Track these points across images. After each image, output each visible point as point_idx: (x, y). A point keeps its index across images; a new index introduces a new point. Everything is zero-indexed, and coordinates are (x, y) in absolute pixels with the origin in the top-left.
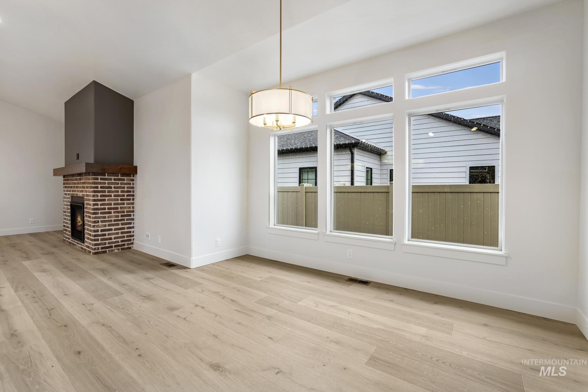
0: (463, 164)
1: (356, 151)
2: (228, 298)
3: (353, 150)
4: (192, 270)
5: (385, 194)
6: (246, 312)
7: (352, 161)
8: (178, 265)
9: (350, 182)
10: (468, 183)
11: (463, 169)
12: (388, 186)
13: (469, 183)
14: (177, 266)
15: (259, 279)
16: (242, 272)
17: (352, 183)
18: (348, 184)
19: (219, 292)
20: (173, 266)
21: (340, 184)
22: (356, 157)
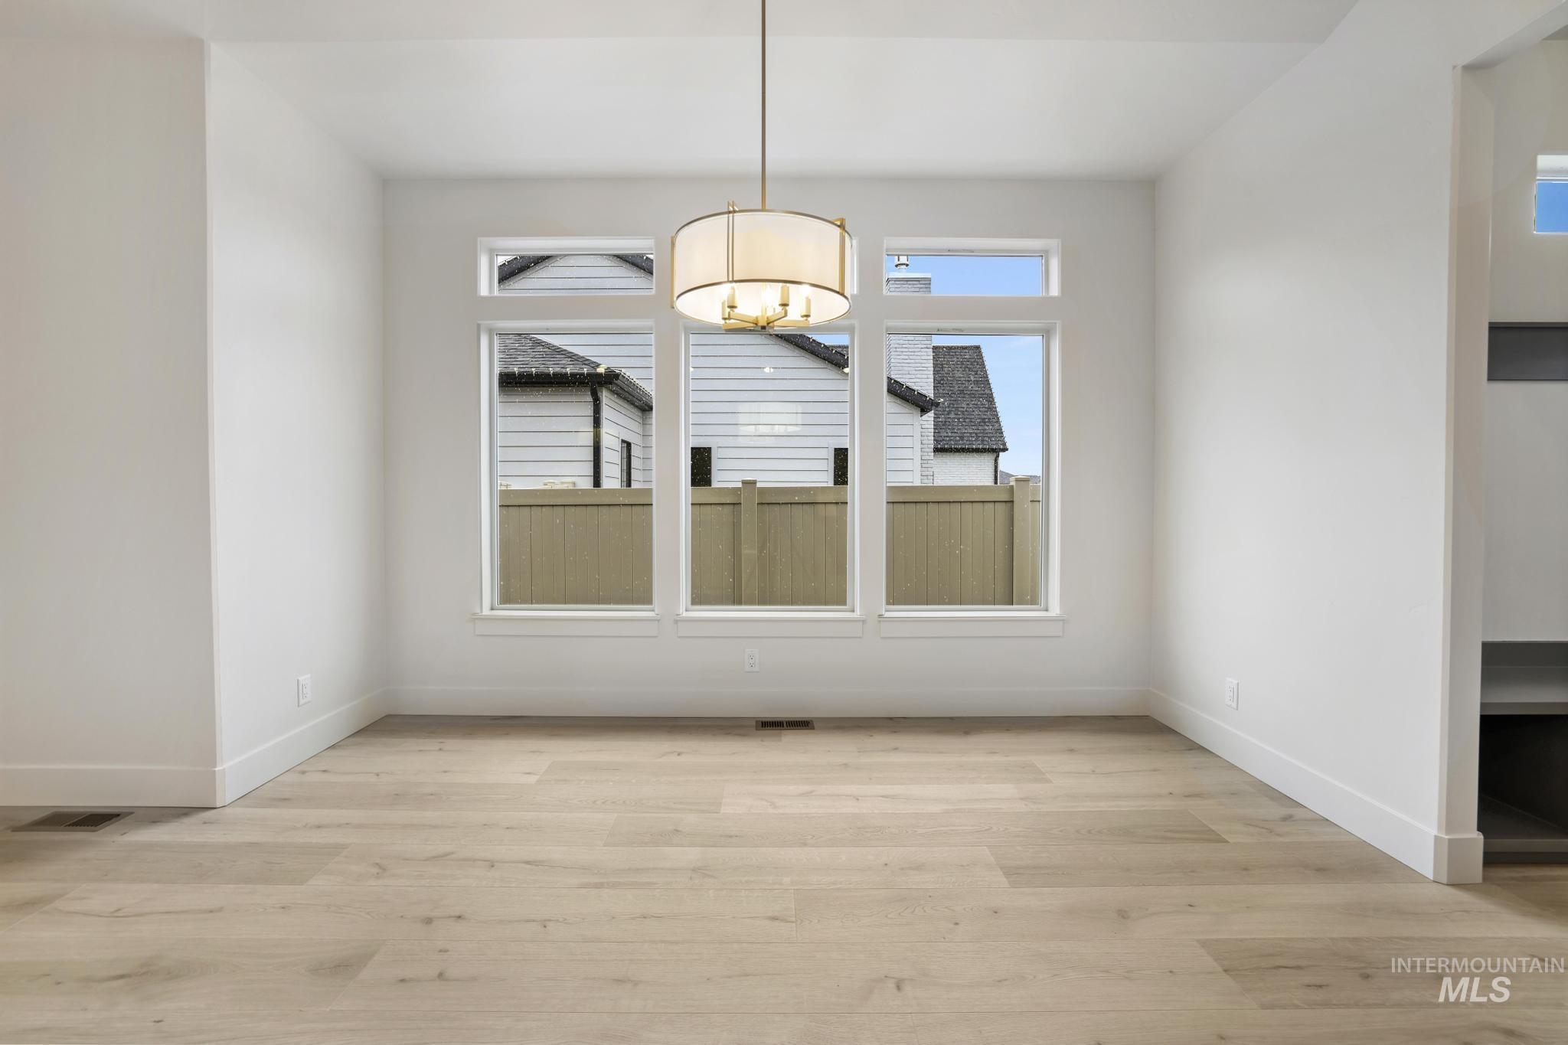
0: (823, 442)
1: (605, 397)
2: (507, 862)
3: (599, 394)
4: (227, 810)
5: (728, 509)
6: (621, 880)
7: (597, 422)
8: (130, 810)
9: (591, 479)
10: (831, 484)
11: (823, 453)
12: (739, 489)
13: (833, 482)
14: (132, 813)
15: (533, 779)
16: (445, 772)
17: (597, 483)
18: (587, 484)
19: (453, 853)
20: (110, 819)
21: (562, 483)
22: (606, 412)
